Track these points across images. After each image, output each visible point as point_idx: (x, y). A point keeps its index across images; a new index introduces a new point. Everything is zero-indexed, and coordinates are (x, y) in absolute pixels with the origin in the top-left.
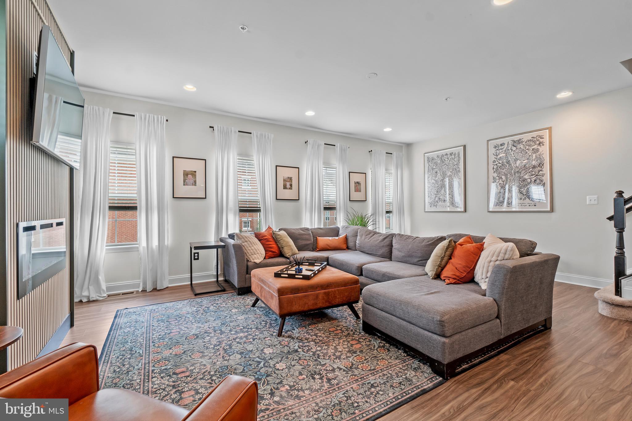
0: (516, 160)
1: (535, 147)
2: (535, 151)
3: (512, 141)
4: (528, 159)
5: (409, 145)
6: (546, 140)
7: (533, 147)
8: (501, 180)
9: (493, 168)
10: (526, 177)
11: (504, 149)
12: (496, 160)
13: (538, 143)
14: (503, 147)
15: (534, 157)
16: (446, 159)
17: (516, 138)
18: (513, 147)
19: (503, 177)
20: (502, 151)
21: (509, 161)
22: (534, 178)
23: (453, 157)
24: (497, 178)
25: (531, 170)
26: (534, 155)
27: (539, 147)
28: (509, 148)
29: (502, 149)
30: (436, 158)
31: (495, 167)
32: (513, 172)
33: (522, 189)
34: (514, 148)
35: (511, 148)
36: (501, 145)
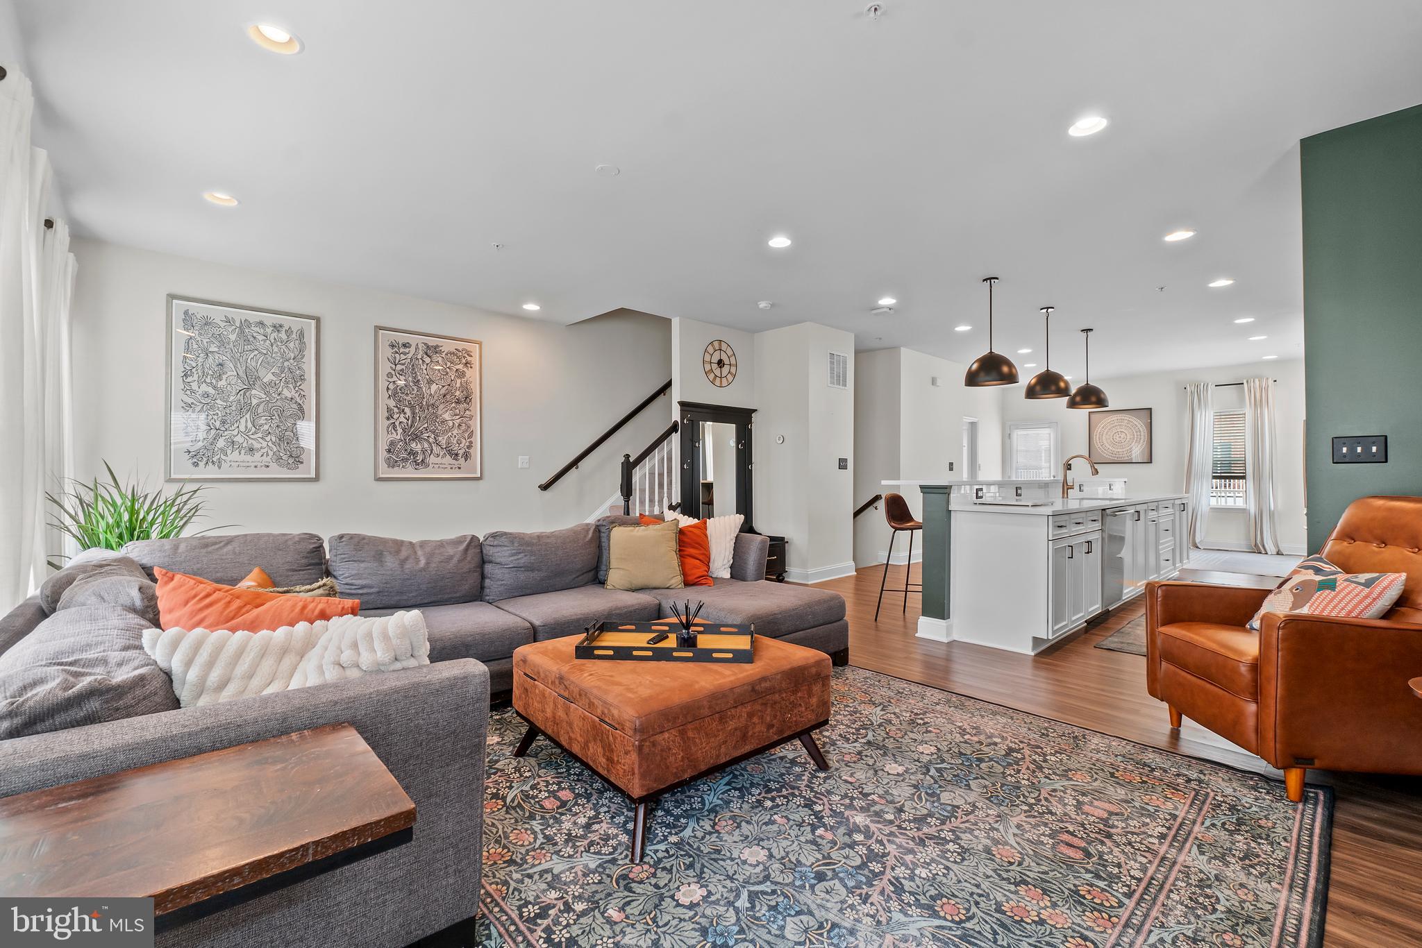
0: (430, 382)
1: (460, 367)
2: (461, 374)
3: (425, 344)
4: (449, 385)
6: (475, 360)
7: (458, 367)
8: (402, 415)
9: (388, 389)
10: (447, 416)
11: (410, 356)
12: (393, 373)
13: (464, 361)
14: (407, 350)
15: (458, 385)
16: (261, 338)
17: (432, 341)
18: (425, 356)
19: (407, 410)
20: (405, 357)
21: (418, 381)
22: (458, 421)
23: (283, 335)
24: (396, 410)
25: (453, 405)
26: (459, 381)
27: (465, 369)
28: (419, 357)
29: (405, 354)
31: (391, 387)
32: (424, 403)
33: (440, 438)
34: (427, 360)
35: (423, 357)
36: (405, 345)
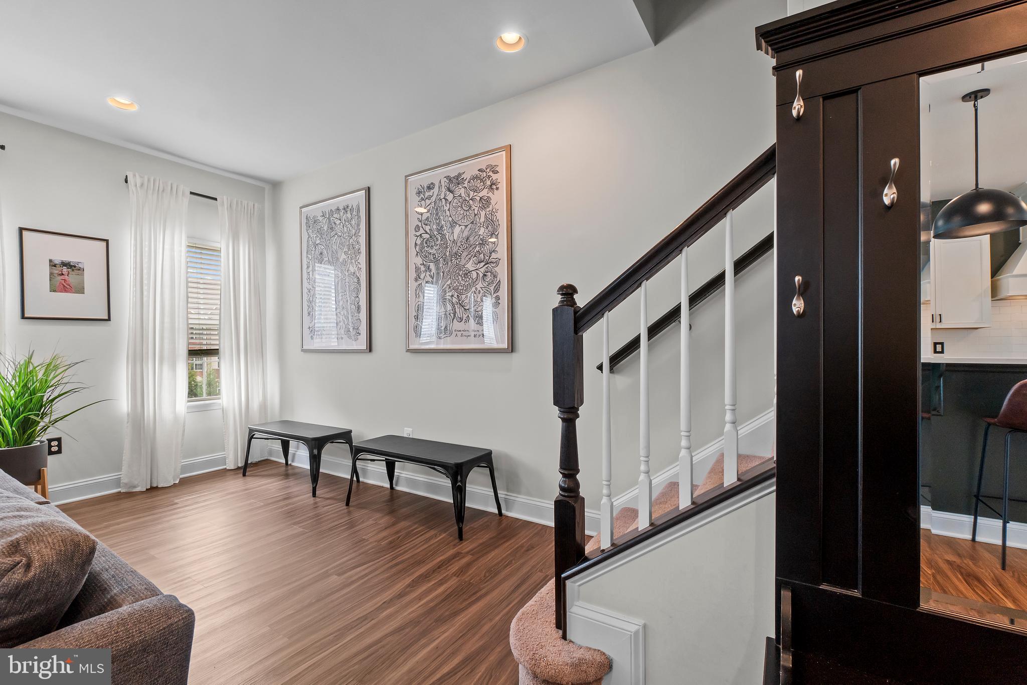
0: (453, 224)
1: (484, 193)
2: (485, 202)
3: (447, 177)
4: (472, 223)
5: (276, 186)
6: (502, 177)
7: (481, 195)
8: (428, 273)
9: (416, 244)
10: (470, 266)
11: (433, 199)
12: (420, 224)
13: (488, 183)
14: (431, 193)
15: (482, 219)
16: (338, 222)
17: (452, 171)
18: (448, 193)
19: (432, 266)
20: (430, 201)
21: (442, 227)
22: (482, 270)
23: (349, 215)
24: (423, 268)
25: (477, 249)
26: (483, 213)
27: (490, 195)
28: (442, 197)
29: (429, 198)
30: (321, 219)
31: (419, 242)
32: (448, 254)
33: (464, 296)
34: (450, 197)
35: (445, 195)
36: (430, 188)
